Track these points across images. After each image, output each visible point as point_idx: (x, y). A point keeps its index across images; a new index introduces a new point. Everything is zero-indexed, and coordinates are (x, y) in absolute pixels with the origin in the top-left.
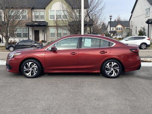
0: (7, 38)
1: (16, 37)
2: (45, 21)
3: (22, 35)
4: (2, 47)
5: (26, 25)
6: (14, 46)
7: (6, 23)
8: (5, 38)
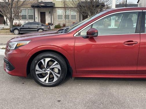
0: (11, 20)
1: (21, 19)
2: (52, 2)
3: (27, 17)
4: (7, 29)
5: (31, 6)
6: (19, 28)
7: (10, 4)
8: (9, 19)
